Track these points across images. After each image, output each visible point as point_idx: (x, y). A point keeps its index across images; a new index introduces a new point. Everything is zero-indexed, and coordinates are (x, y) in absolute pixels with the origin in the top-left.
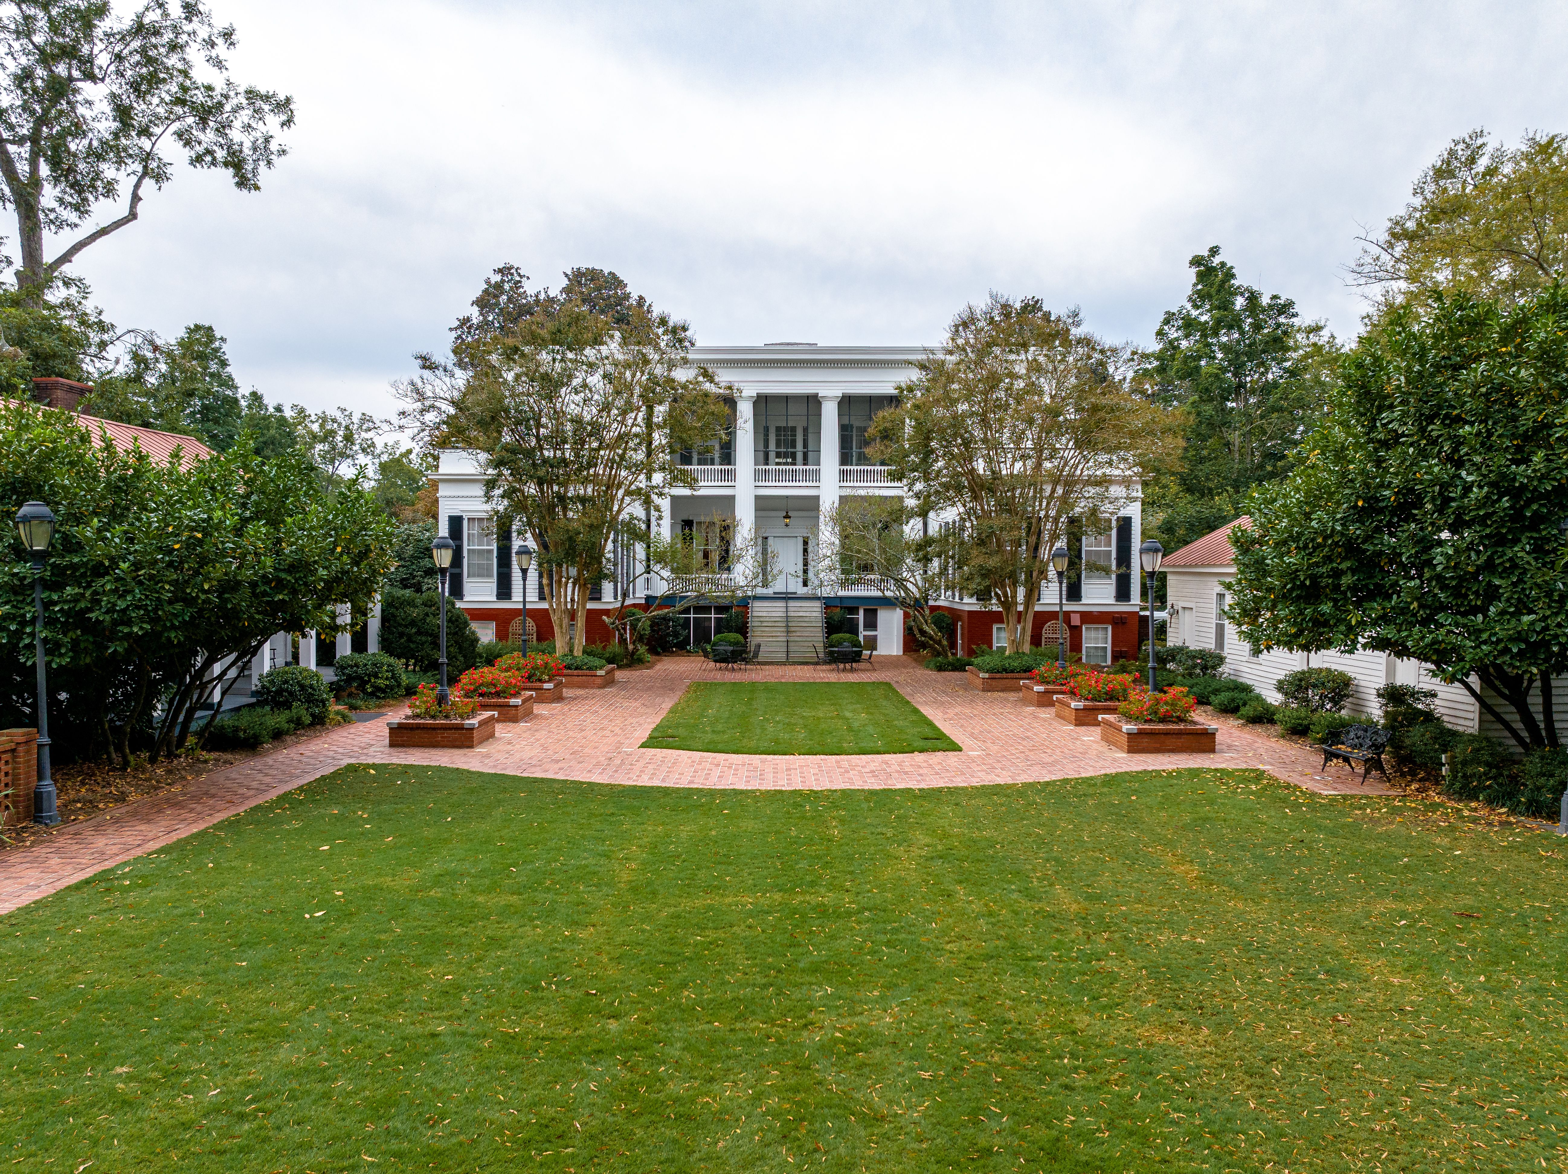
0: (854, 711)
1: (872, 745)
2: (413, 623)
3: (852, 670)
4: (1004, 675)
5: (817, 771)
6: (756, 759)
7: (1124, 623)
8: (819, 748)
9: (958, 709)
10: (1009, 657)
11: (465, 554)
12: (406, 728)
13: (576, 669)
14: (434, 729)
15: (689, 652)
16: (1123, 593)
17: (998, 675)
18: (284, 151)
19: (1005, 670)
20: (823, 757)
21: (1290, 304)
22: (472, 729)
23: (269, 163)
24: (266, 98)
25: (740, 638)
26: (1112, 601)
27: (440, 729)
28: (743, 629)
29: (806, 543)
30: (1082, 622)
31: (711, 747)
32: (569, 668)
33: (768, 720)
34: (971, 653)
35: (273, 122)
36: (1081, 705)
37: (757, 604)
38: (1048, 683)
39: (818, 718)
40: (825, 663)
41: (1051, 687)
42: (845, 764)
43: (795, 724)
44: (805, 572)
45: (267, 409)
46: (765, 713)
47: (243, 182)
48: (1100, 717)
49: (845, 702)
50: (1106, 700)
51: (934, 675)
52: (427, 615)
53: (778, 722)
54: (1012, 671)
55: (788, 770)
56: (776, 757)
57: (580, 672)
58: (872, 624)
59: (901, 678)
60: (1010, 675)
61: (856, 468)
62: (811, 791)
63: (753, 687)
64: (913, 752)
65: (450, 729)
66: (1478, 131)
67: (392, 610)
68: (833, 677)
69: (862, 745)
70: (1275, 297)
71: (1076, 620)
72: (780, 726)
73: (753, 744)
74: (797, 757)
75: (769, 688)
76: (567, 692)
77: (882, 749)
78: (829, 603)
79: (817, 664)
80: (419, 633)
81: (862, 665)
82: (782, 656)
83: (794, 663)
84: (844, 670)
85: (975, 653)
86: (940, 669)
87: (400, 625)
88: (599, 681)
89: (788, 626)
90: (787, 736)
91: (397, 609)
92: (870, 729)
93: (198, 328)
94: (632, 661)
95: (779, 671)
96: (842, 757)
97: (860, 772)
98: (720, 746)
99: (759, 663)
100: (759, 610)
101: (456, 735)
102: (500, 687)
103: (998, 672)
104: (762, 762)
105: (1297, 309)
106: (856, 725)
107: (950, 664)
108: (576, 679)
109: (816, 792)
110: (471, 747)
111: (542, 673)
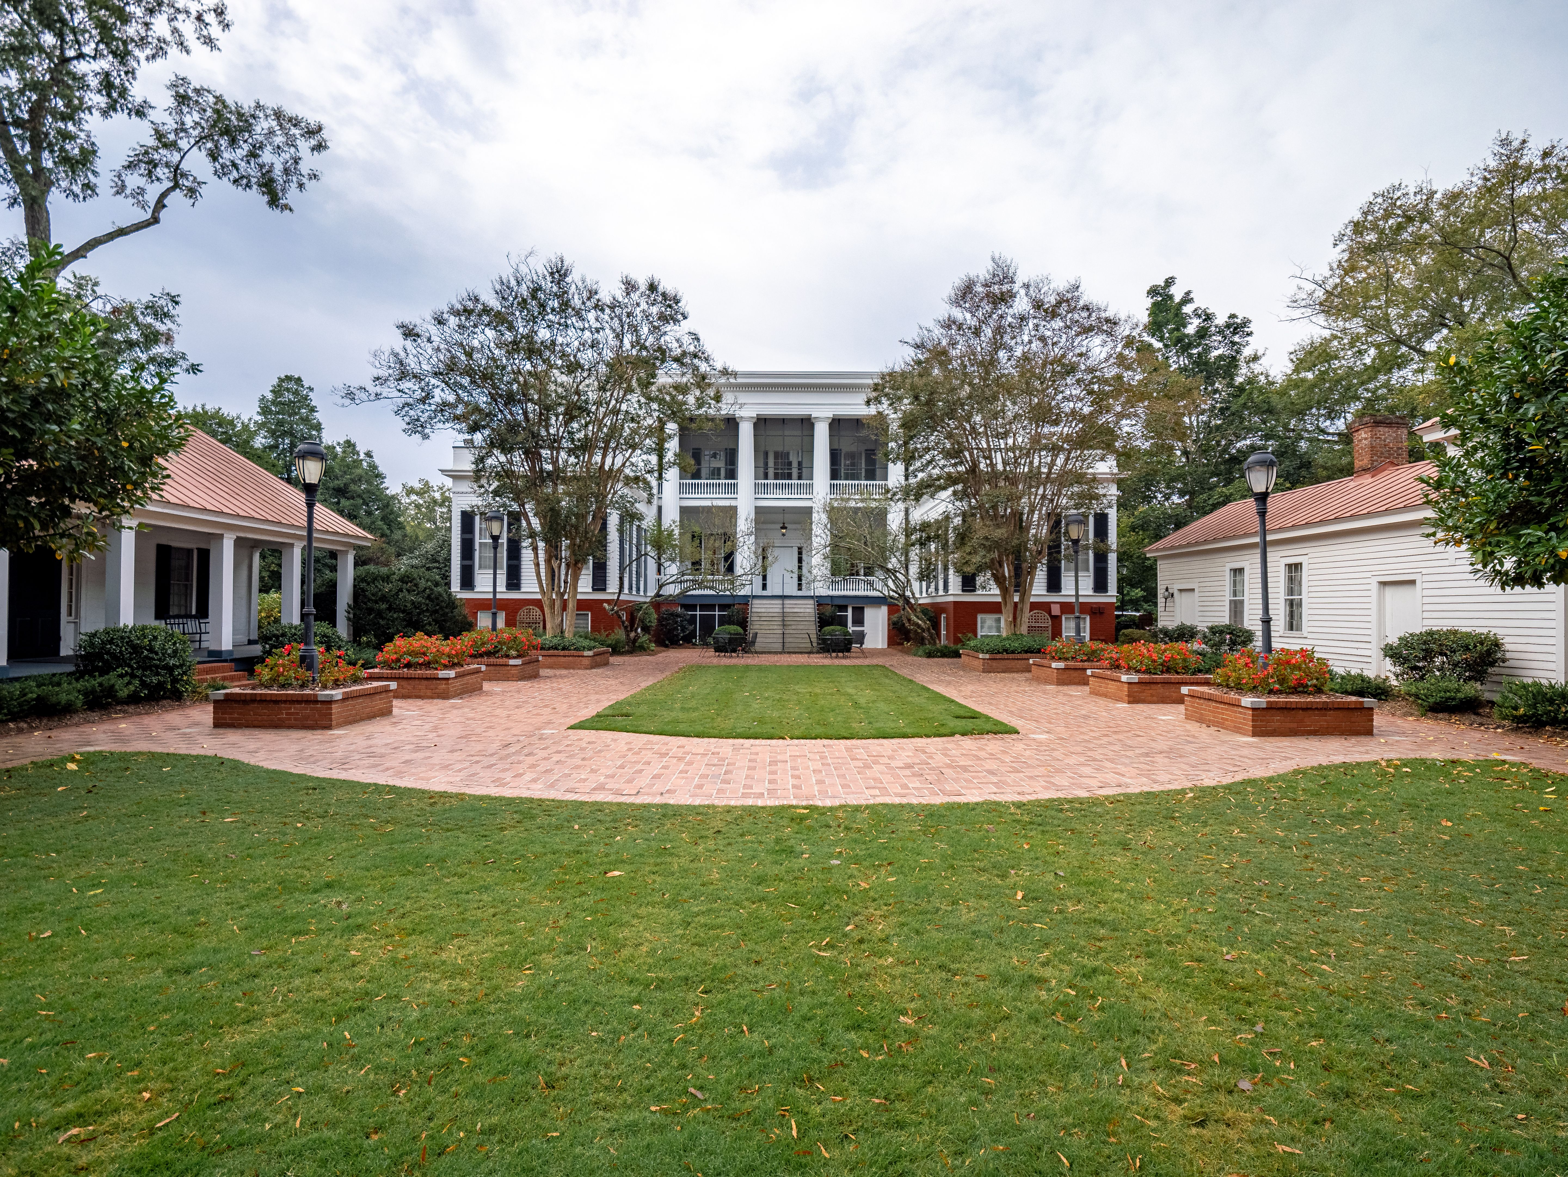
0: (856, 687)
1: (892, 725)
2: (383, 599)
3: (844, 657)
4: (1005, 655)
5: (818, 765)
6: (726, 746)
7: (1101, 613)
8: (820, 730)
9: (970, 688)
10: (1008, 639)
11: (477, 547)
12: (236, 701)
13: (564, 649)
14: (276, 702)
15: (694, 644)
16: (1100, 585)
17: (999, 656)
18: (315, 176)
19: (1006, 651)
20: (826, 742)
21: (1246, 323)
22: (330, 702)
23: (301, 186)
24: (295, 122)
25: (740, 630)
26: (1091, 593)
27: (285, 702)
28: (743, 623)
29: (800, 553)
30: (1062, 613)
31: (668, 728)
32: (556, 649)
33: (755, 696)
34: (957, 641)
35: (304, 146)
36: (1135, 678)
37: (756, 601)
38: (1066, 659)
39: (816, 695)
40: (818, 652)
41: (1071, 663)
42: (861, 753)
43: (788, 701)
44: (800, 568)
45: (358, 455)
46: (753, 689)
47: (274, 201)
48: (1185, 690)
49: (843, 680)
50: (1162, 672)
51: (925, 660)
52: (401, 590)
53: (767, 699)
54: (1013, 652)
55: (773, 763)
56: (757, 742)
57: (566, 652)
58: (859, 620)
59: (895, 663)
60: (1011, 656)
61: (844, 482)
62: (812, 808)
63: (747, 668)
64: (952, 734)
65: (299, 702)
66: (1397, 184)
67: (363, 585)
68: (827, 662)
69: (878, 725)
70: (1233, 316)
71: (1056, 610)
72: (769, 702)
73: (728, 724)
74: (788, 741)
75: (760, 669)
76: (543, 672)
77: (908, 730)
78: (820, 601)
79: (809, 653)
80: (390, 609)
81: (853, 654)
82: (778, 647)
83: (789, 653)
84: (837, 657)
85: (961, 641)
86: (929, 655)
87: (369, 600)
88: (586, 662)
89: (784, 619)
90: (775, 714)
91: (368, 584)
92: (882, 706)
93: (289, 378)
94: (634, 648)
95: (775, 658)
96: (854, 742)
97: (888, 766)
98: (682, 727)
99: (756, 653)
100: (757, 607)
101: (306, 710)
102: (430, 657)
103: (999, 652)
104: (735, 749)
105: (1252, 327)
106: (862, 701)
107: (938, 651)
108: (562, 659)
109: (821, 811)
110: (329, 727)
111: (509, 649)
